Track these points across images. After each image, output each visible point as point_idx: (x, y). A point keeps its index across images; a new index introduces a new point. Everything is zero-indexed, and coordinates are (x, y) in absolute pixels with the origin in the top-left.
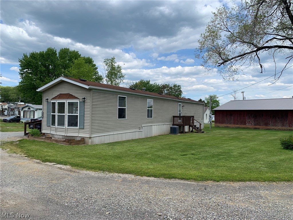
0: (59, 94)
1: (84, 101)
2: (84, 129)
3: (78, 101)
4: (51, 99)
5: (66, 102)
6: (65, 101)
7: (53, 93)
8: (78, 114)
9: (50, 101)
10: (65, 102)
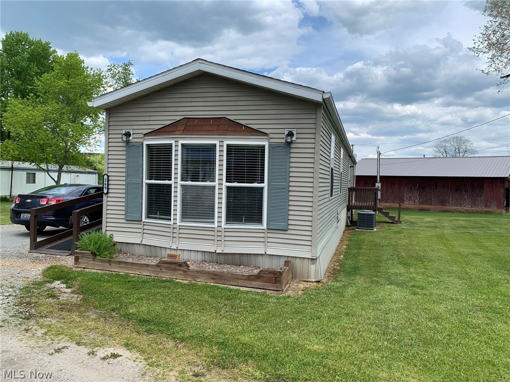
0: (179, 118)
1: (289, 144)
2: (289, 232)
3: (266, 144)
4: (145, 135)
5: (221, 144)
6: (217, 142)
7: (152, 114)
8: (265, 185)
9: (140, 140)
10: (215, 145)
